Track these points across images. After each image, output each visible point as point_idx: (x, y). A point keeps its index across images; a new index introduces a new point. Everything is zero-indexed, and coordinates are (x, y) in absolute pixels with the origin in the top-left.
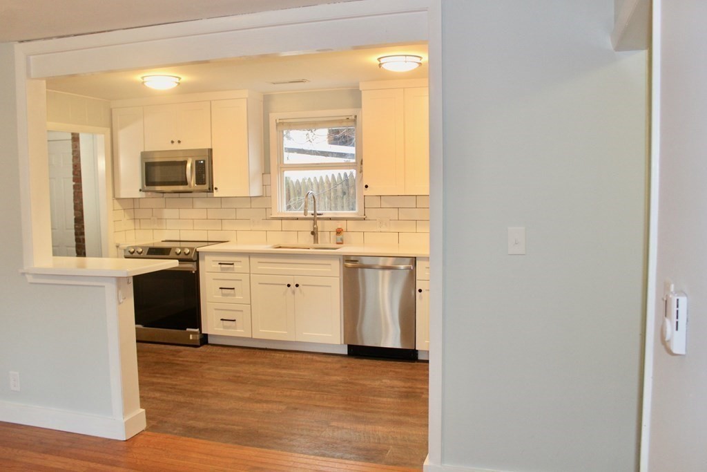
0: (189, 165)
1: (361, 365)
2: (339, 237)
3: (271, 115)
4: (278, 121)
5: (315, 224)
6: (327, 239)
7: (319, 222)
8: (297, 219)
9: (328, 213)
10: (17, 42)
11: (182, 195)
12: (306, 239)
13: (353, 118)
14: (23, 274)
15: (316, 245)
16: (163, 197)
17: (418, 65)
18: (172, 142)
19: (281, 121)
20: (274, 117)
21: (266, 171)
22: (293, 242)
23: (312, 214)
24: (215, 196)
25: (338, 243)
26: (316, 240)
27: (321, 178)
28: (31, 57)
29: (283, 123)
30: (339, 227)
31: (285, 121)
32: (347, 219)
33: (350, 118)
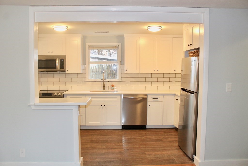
0: (57, 61)
1: (130, 132)
2: (113, 88)
3: (86, 44)
4: (89, 46)
5: (104, 83)
6: (108, 89)
7: (105, 82)
8: (96, 81)
9: (107, 79)
10: (30, 6)
11: (48, 72)
12: (100, 89)
13: (118, 46)
14: (30, 106)
15: (104, 91)
16: (40, 73)
17: (160, 29)
18: (49, 52)
19: (90, 46)
20: (88, 44)
21: (84, 64)
22: (95, 90)
23: (102, 80)
24: (67, 73)
25: (112, 90)
26: (104, 89)
27: (93, 67)
28: (35, 13)
29: (91, 47)
30: (113, 84)
31: (92, 46)
32: (115, 81)
33: (116, 46)
